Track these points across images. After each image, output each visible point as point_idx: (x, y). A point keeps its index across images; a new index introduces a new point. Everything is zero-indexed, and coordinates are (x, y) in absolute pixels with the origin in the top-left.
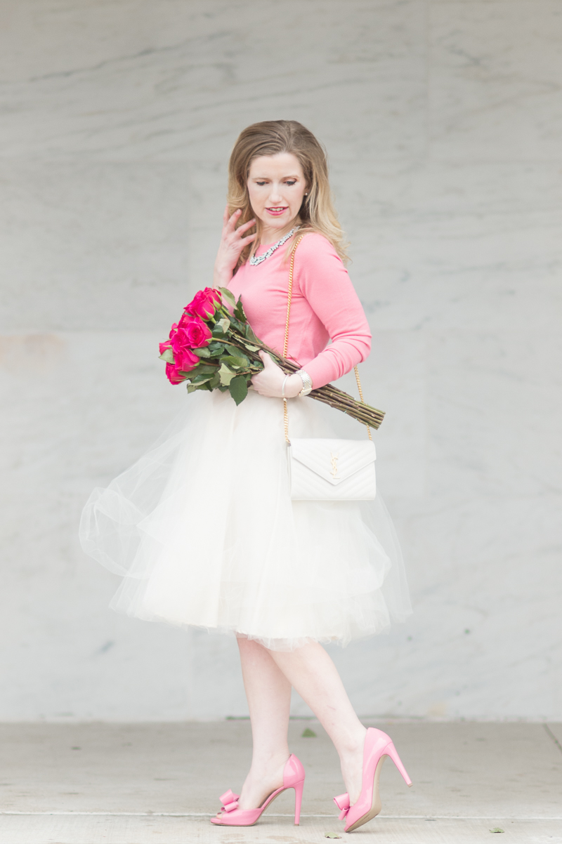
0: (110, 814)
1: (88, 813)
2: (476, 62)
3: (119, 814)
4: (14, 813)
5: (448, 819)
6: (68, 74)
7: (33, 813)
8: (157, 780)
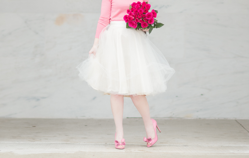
0: (95, 143)
3: (98, 143)
4: (69, 143)
7: (74, 143)
8: (108, 134)
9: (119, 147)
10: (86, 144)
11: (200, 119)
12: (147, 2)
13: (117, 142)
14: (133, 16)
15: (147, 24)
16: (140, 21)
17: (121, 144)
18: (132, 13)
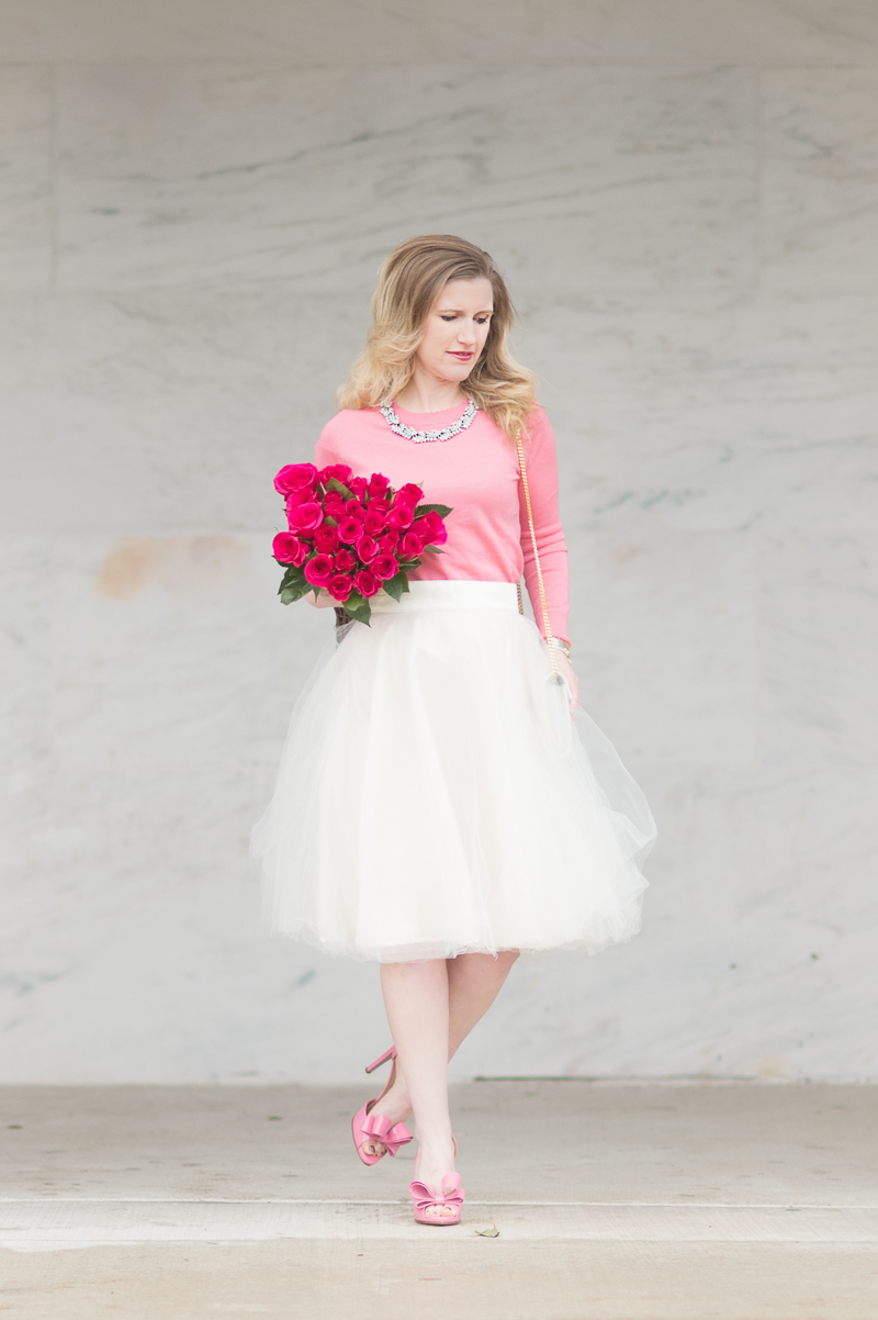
0: (349, 1202)
1: (319, 1201)
2: (827, 152)
3: (362, 1202)
4: (215, 1200)
5: (817, 1209)
6: (251, 168)
7: (242, 1201)
9: (432, 1213)
11: (808, 1081)
13: (421, 1189)
17: (439, 1199)
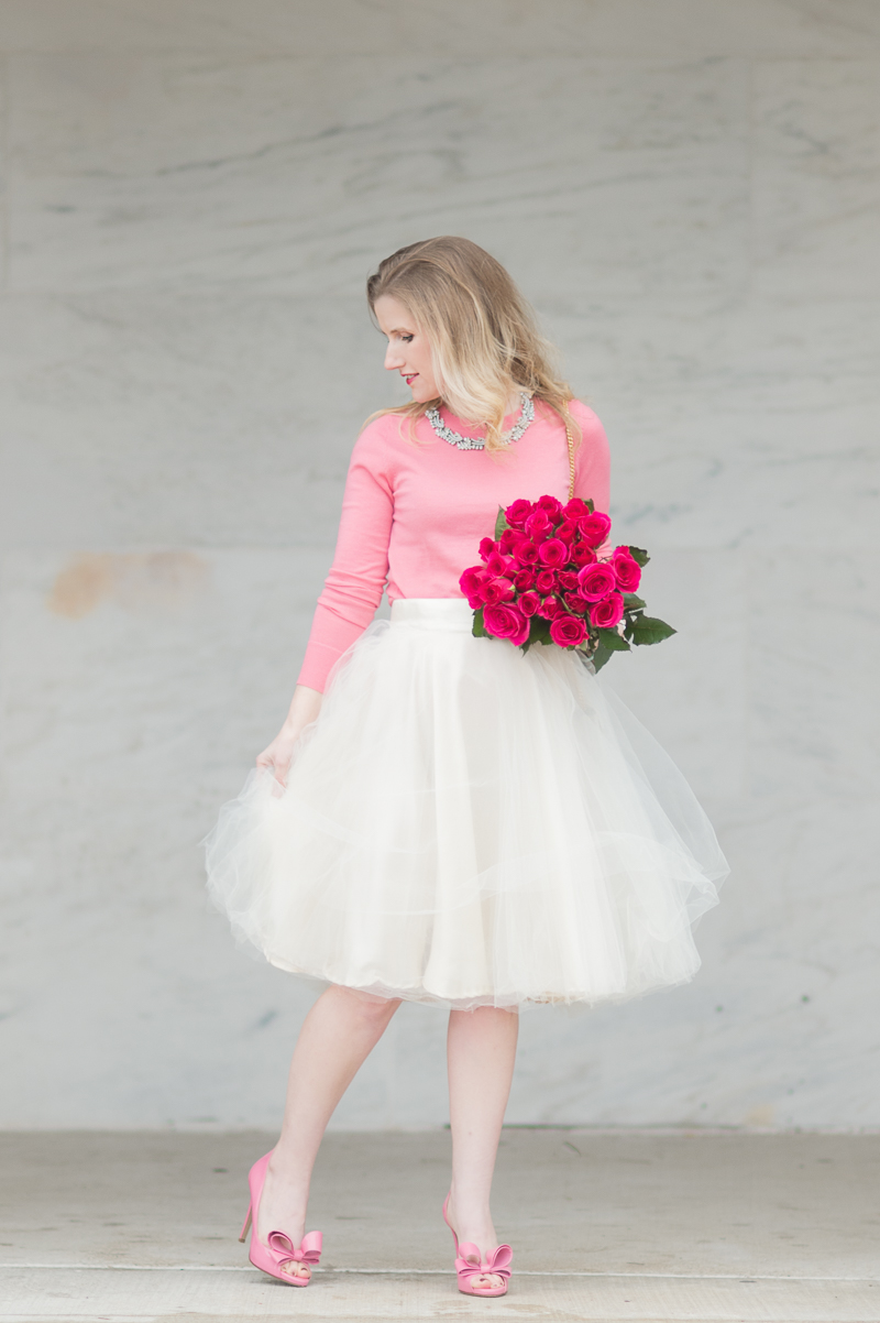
1: (237, 1268)
2: (822, 148)
4: (126, 1267)
5: (774, 1280)
6: (214, 164)
7: (154, 1268)
8: (340, 1218)
10: (218, 1272)
11: (798, 1131)
12: (591, 503)
14: (511, 577)
15: (581, 630)
16: (544, 609)
18: (508, 561)
